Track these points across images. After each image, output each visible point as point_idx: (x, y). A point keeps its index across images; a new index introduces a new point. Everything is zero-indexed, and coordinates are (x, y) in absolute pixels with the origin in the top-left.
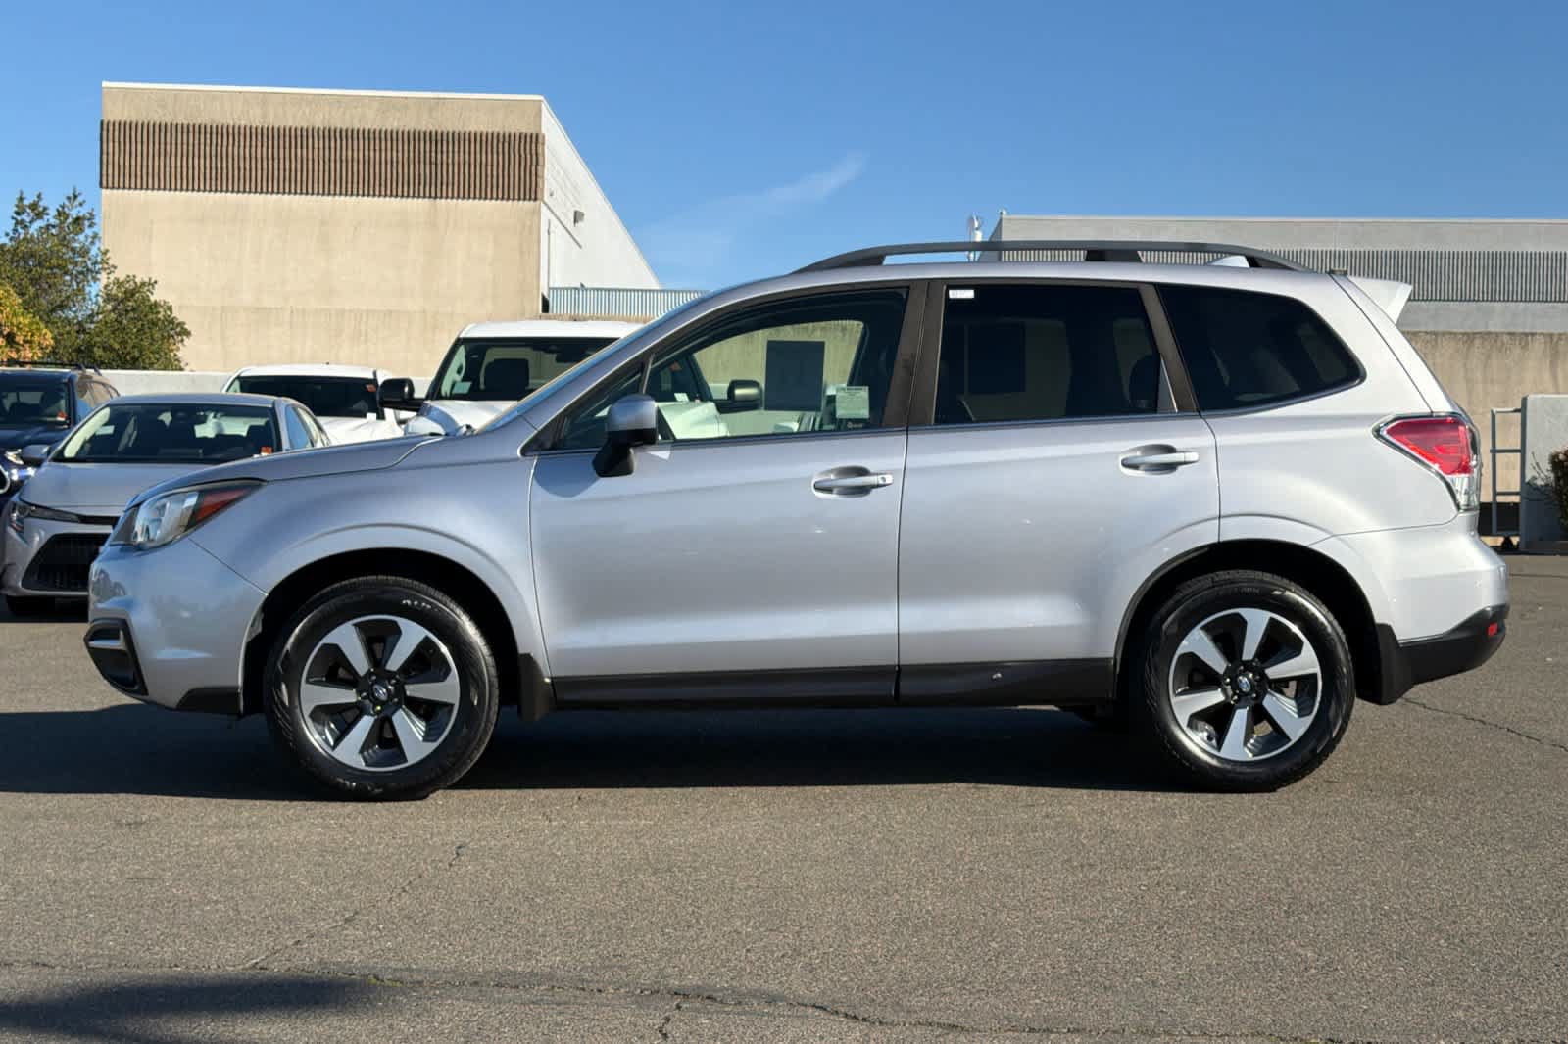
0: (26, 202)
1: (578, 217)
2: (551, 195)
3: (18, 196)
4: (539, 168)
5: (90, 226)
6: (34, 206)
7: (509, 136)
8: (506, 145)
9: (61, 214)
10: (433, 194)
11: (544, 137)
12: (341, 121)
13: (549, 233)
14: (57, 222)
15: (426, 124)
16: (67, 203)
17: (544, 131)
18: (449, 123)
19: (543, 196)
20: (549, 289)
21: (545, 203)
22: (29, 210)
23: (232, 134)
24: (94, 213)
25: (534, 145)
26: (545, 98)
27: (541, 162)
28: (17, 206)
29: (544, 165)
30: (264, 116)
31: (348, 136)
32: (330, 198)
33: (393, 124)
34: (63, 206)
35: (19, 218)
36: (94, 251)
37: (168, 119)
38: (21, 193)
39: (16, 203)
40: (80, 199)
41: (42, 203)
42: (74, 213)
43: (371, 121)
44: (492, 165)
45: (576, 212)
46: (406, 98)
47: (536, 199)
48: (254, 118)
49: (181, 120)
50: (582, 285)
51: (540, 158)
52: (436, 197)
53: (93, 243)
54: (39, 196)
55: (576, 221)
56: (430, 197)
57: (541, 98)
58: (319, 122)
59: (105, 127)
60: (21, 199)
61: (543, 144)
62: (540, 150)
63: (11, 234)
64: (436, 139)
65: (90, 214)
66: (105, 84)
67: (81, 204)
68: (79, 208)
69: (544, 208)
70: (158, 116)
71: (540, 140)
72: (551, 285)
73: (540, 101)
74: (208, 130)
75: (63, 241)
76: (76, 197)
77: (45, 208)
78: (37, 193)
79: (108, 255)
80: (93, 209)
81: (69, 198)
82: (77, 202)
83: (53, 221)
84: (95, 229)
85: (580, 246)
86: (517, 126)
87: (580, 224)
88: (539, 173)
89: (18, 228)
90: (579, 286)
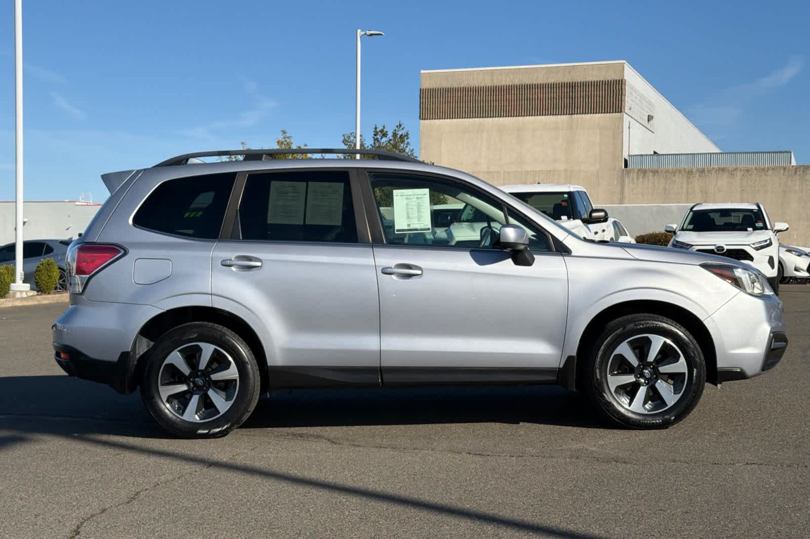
0: (378, 130)
1: (650, 118)
2: (630, 109)
3: (374, 127)
4: (623, 97)
5: (407, 139)
6: (382, 131)
7: (608, 81)
8: (606, 86)
9: (395, 135)
10: (571, 113)
11: (625, 80)
12: (527, 80)
13: (629, 128)
14: (393, 138)
15: (567, 79)
16: (397, 129)
17: (625, 78)
18: (579, 78)
19: (625, 110)
20: (629, 156)
21: (627, 114)
22: (379, 133)
23: (478, 90)
24: (409, 133)
25: (620, 85)
26: (626, 61)
27: (624, 93)
28: (374, 132)
29: (625, 95)
30: (492, 80)
31: (530, 87)
32: (522, 117)
33: (552, 80)
34: (395, 131)
35: (376, 137)
36: (407, 150)
37: (449, 86)
38: (376, 126)
39: (374, 130)
40: (402, 127)
41: (385, 130)
42: (400, 133)
43: (541, 79)
44: (599, 97)
45: (649, 116)
46: (558, 67)
47: (621, 112)
48: (487, 82)
49: (455, 85)
50: (655, 153)
51: (623, 91)
52: (572, 114)
53: (407, 147)
54: (384, 127)
55: (648, 121)
56: (569, 114)
57: (625, 61)
58: (517, 82)
59: (422, 92)
60: (376, 128)
61: (625, 84)
62: (623, 88)
63: (373, 145)
64: (572, 86)
65: (407, 133)
66: (422, 71)
67: (403, 129)
68: (402, 131)
69: (625, 116)
70: (445, 84)
71: (624, 82)
72: (630, 154)
73: (624, 63)
74: (467, 89)
75: (395, 146)
76: (400, 126)
77: (387, 132)
78: (383, 125)
79: (413, 151)
80: (408, 131)
81: (397, 127)
82: (401, 128)
83: (391, 138)
84: (409, 140)
85: (653, 132)
86: (611, 76)
87: (651, 122)
88: (623, 99)
89: (376, 142)
90: (653, 153)
